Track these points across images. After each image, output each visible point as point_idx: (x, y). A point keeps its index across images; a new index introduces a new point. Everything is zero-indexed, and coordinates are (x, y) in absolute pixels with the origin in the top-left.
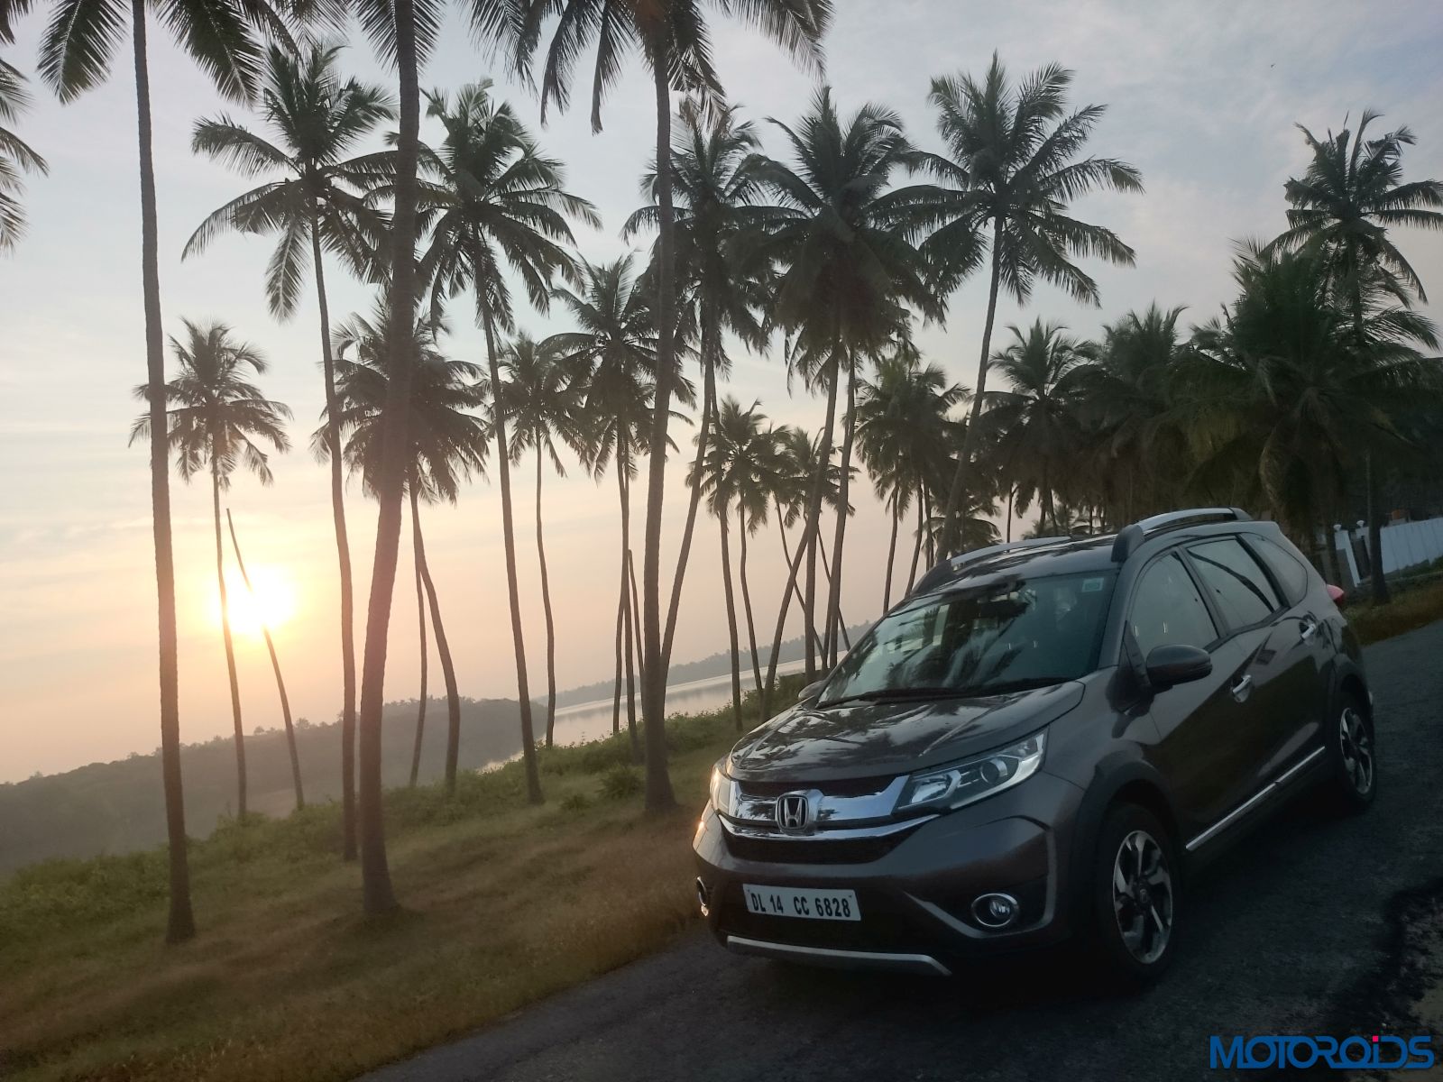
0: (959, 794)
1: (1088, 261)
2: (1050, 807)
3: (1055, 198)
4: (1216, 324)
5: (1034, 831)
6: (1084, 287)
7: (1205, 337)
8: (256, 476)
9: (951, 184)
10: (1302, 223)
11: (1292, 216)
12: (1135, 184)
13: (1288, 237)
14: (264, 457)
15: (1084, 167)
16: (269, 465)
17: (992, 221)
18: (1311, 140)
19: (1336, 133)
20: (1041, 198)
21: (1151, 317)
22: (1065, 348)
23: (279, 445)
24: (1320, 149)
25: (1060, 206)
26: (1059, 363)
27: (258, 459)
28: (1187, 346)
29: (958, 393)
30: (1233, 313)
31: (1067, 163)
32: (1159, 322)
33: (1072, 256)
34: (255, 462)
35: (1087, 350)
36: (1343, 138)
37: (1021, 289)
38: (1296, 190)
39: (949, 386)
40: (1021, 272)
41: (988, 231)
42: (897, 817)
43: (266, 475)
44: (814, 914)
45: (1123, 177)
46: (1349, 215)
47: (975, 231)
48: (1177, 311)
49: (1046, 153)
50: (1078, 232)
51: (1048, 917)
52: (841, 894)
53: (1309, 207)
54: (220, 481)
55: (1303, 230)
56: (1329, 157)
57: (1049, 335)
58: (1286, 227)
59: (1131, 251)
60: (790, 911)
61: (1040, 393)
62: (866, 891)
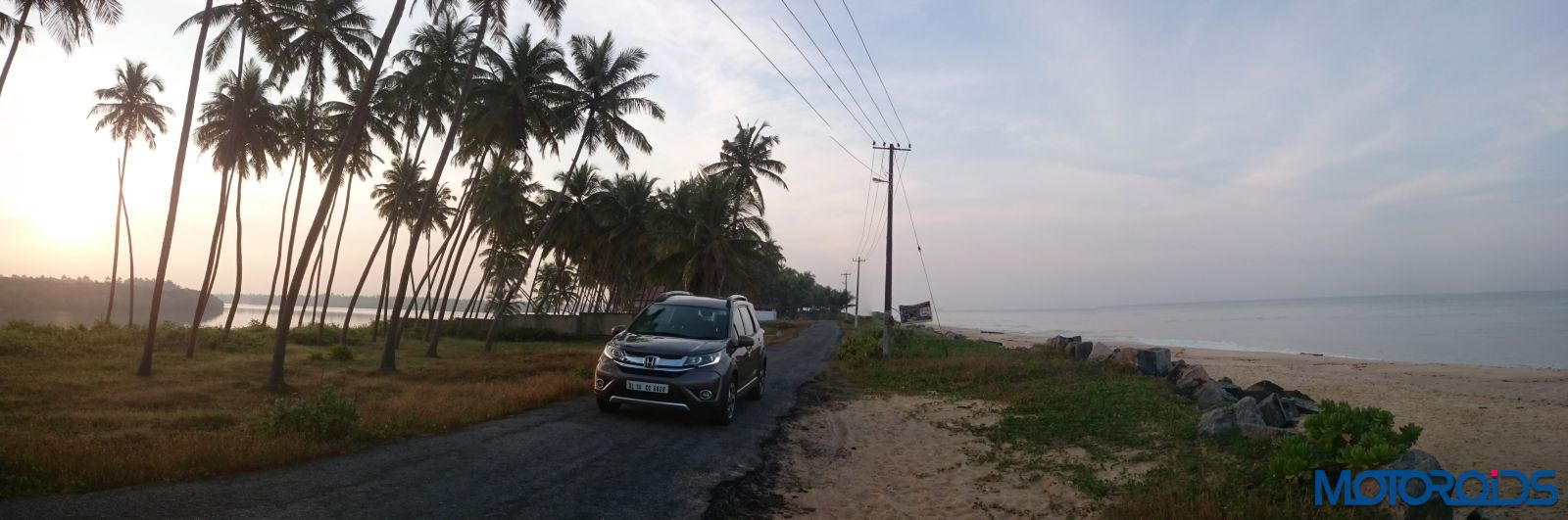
0: (700, 364)
1: (630, 147)
2: (723, 371)
3: (621, 110)
4: (669, 190)
5: (717, 376)
6: (623, 157)
7: (663, 195)
8: (147, 144)
9: (572, 85)
10: (726, 161)
11: (722, 155)
12: (661, 117)
13: (719, 165)
14: (153, 135)
15: (640, 100)
16: (155, 139)
17: (588, 110)
18: (740, 126)
19: (751, 126)
20: (615, 108)
21: (643, 178)
22: (596, 180)
23: (162, 130)
24: (742, 131)
25: (621, 113)
26: (592, 187)
27: (150, 136)
28: (654, 198)
29: (536, 187)
30: (678, 187)
31: (632, 95)
32: (646, 182)
33: (620, 138)
34: (148, 137)
35: (606, 184)
36: (753, 129)
37: (592, 148)
38: (727, 145)
39: (533, 182)
40: (594, 139)
41: (586, 115)
42: (684, 367)
43: (152, 145)
44: (652, 391)
45: (657, 112)
46: (745, 164)
47: (579, 114)
48: (655, 179)
49: (624, 87)
50: (628, 130)
51: (717, 399)
52: (663, 385)
53: (730, 155)
54: (128, 145)
55: (725, 164)
56: (744, 136)
57: (591, 170)
58: (718, 160)
59: (651, 148)
60: (643, 389)
61: (579, 199)
62: (671, 387)
